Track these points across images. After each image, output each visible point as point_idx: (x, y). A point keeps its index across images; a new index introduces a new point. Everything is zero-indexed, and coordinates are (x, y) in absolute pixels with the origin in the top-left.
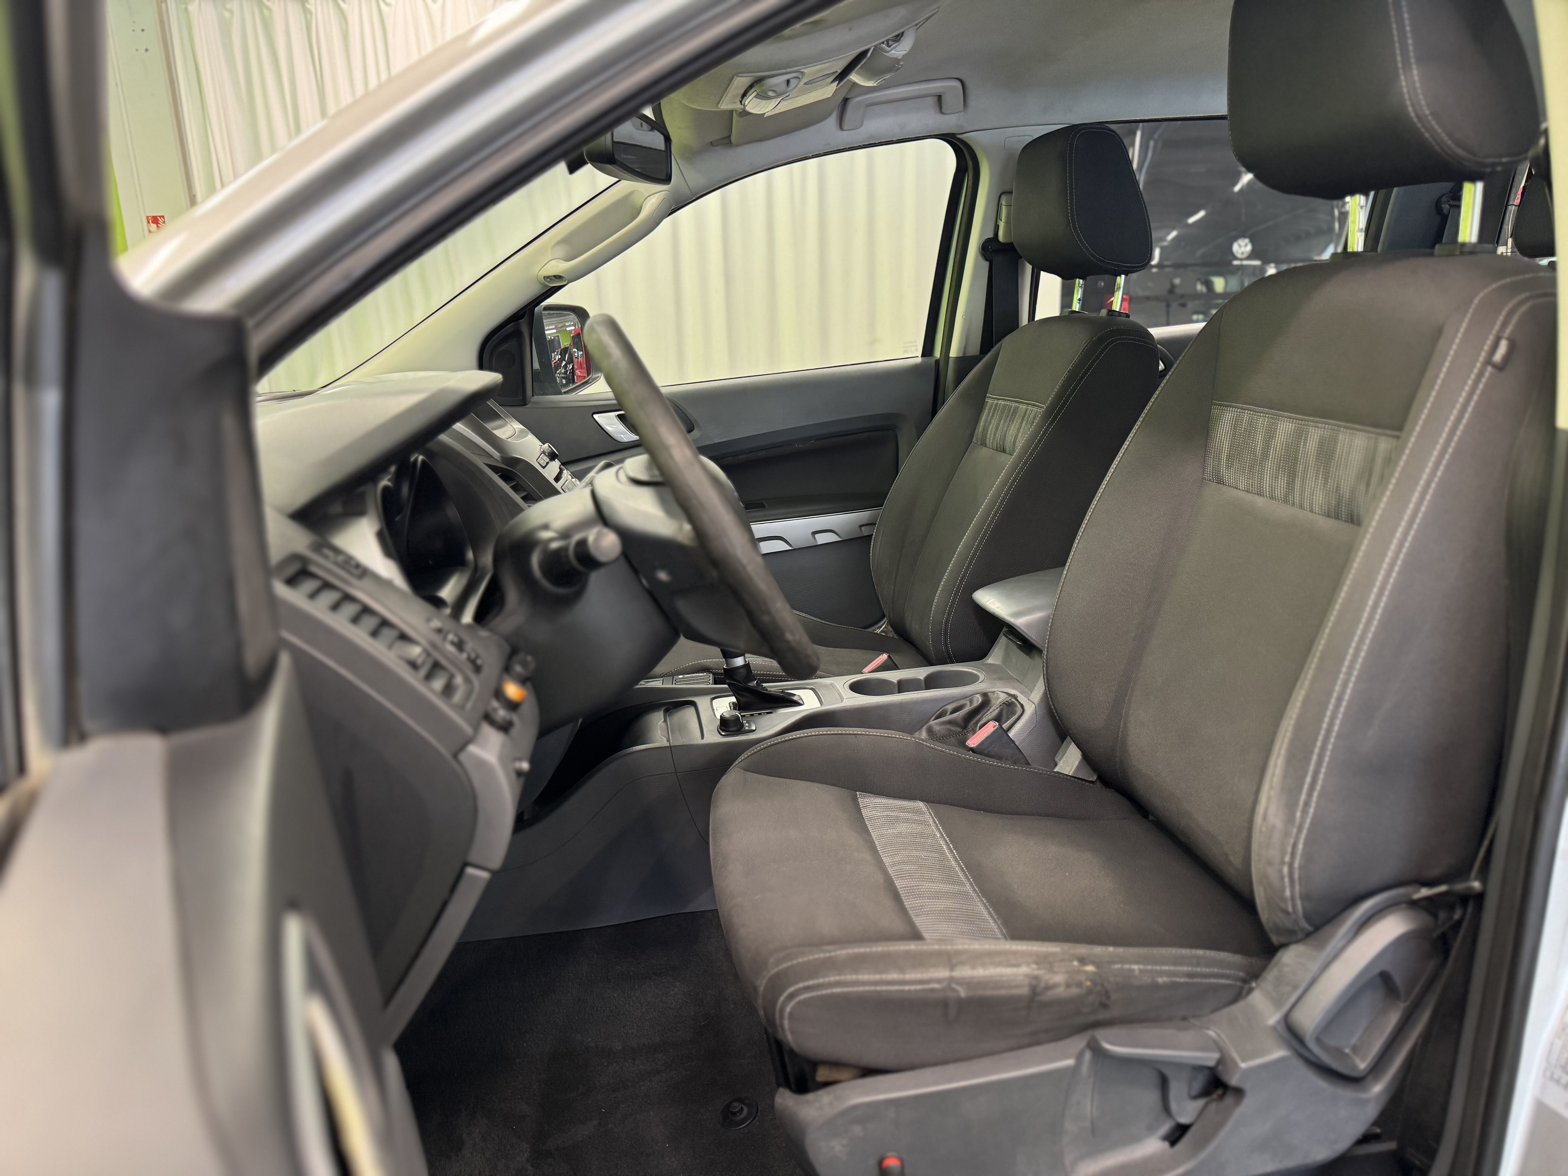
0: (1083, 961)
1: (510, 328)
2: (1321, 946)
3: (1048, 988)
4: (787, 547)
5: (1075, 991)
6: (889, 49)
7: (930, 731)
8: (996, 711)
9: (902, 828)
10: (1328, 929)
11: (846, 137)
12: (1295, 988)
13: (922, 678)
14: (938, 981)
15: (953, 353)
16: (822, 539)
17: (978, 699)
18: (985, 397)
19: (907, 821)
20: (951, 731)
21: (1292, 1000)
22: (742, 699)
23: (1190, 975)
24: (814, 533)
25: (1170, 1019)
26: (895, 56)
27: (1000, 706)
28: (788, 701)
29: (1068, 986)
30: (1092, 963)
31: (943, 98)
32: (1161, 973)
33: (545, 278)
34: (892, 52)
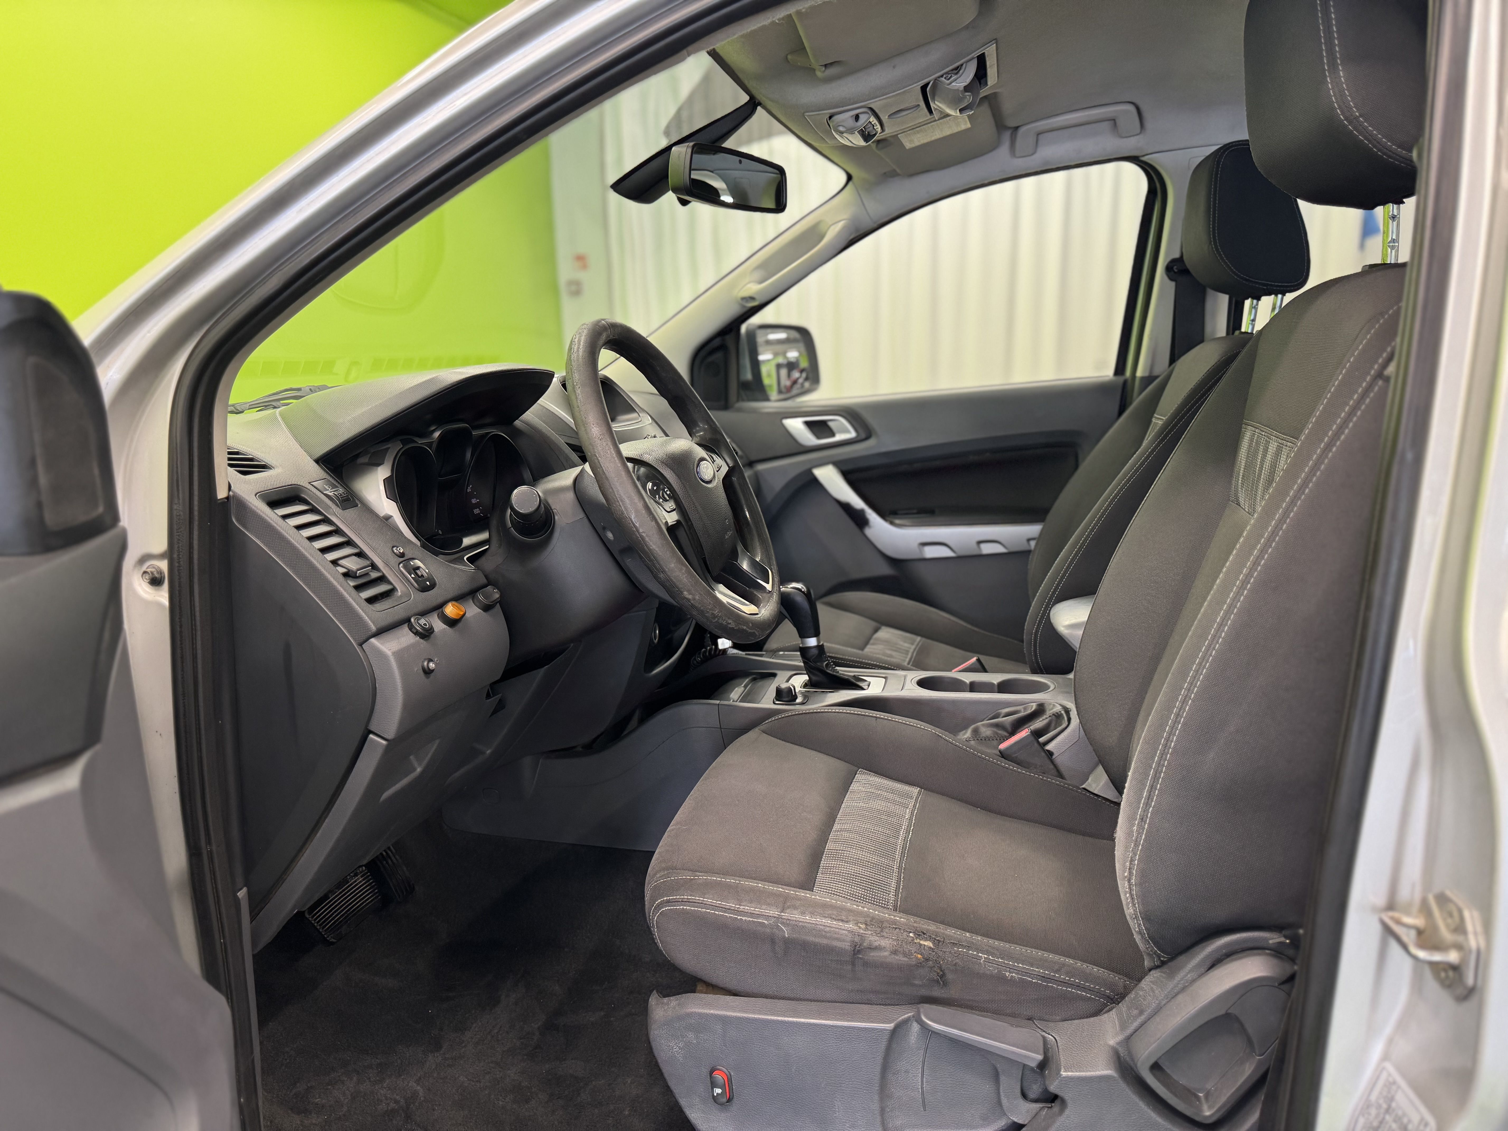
0: (921, 934)
1: (717, 342)
2: (1171, 975)
3: (871, 948)
4: (950, 554)
5: (901, 959)
6: (948, 82)
7: (976, 731)
8: (1047, 720)
9: (878, 805)
10: (1182, 958)
11: (1020, 164)
12: (1141, 1012)
13: (995, 683)
14: (767, 917)
15: (1139, 373)
16: (987, 549)
17: (1034, 707)
18: (1152, 416)
19: (887, 799)
20: (997, 733)
21: (1136, 1024)
22: (814, 678)
23: (1043, 978)
24: (979, 543)
25: (1013, 1015)
26: (956, 88)
27: (1050, 716)
28: (852, 684)
29: (895, 952)
30: (930, 939)
31: (1117, 121)
32: (1011, 969)
33: (743, 299)
34: (953, 84)
